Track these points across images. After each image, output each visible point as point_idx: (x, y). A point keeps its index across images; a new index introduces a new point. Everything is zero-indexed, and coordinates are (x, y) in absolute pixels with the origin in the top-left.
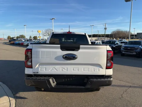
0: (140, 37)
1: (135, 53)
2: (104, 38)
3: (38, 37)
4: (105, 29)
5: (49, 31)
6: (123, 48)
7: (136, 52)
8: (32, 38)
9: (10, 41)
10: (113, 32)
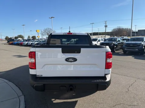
1: (137, 50)
2: (104, 36)
3: (36, 37)
4: (106, 26)
5: (48, 30)
6: (125, 45)
7: (139, 49)
8: (31, 38)
9: (8, 42)
10: (114, 30)
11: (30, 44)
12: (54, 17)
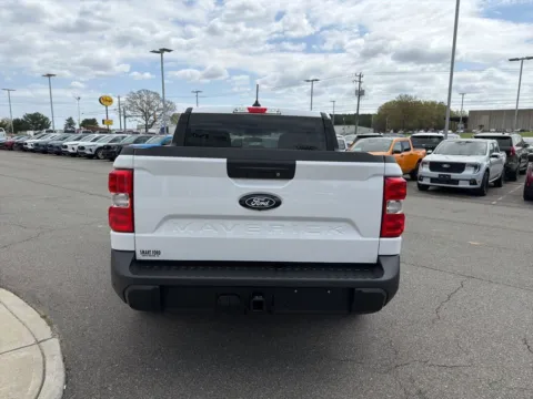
0: (481, 127)
2: (353, 127)
4: (360, 93)
5: (145, 99)
8: (77, 127)
10: (387, 106)
11: (76, 147)
12: (169, 51)
